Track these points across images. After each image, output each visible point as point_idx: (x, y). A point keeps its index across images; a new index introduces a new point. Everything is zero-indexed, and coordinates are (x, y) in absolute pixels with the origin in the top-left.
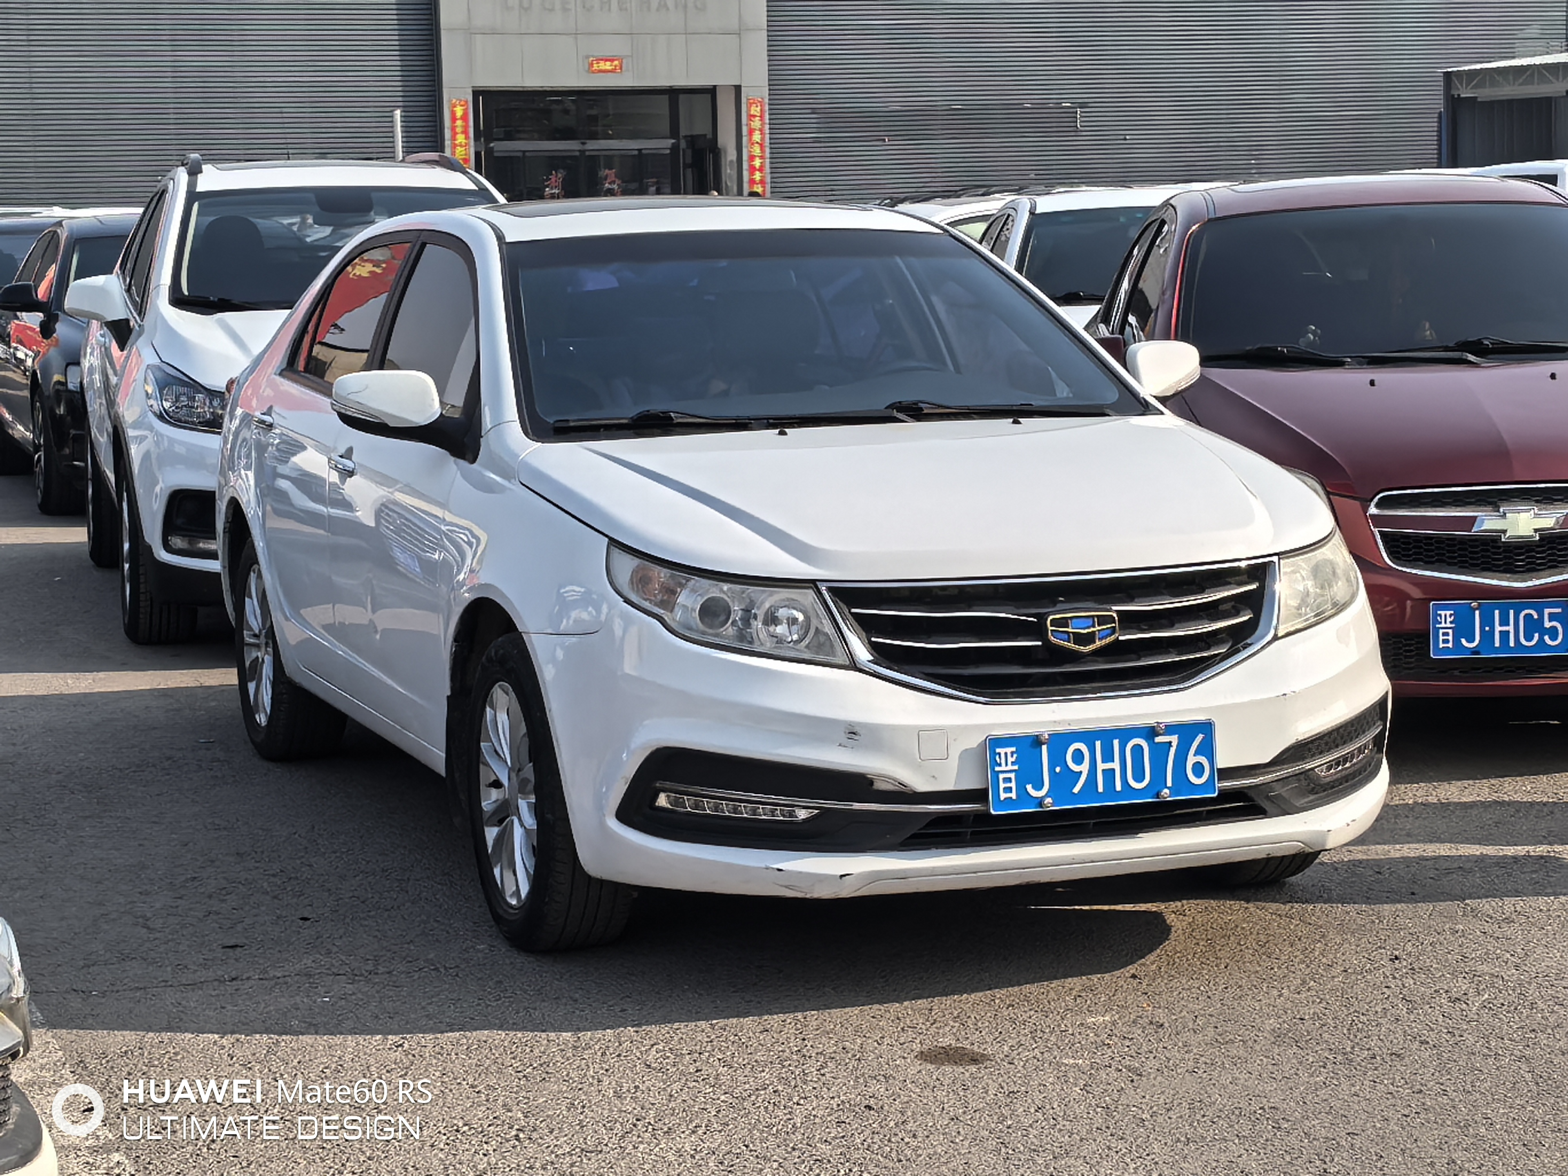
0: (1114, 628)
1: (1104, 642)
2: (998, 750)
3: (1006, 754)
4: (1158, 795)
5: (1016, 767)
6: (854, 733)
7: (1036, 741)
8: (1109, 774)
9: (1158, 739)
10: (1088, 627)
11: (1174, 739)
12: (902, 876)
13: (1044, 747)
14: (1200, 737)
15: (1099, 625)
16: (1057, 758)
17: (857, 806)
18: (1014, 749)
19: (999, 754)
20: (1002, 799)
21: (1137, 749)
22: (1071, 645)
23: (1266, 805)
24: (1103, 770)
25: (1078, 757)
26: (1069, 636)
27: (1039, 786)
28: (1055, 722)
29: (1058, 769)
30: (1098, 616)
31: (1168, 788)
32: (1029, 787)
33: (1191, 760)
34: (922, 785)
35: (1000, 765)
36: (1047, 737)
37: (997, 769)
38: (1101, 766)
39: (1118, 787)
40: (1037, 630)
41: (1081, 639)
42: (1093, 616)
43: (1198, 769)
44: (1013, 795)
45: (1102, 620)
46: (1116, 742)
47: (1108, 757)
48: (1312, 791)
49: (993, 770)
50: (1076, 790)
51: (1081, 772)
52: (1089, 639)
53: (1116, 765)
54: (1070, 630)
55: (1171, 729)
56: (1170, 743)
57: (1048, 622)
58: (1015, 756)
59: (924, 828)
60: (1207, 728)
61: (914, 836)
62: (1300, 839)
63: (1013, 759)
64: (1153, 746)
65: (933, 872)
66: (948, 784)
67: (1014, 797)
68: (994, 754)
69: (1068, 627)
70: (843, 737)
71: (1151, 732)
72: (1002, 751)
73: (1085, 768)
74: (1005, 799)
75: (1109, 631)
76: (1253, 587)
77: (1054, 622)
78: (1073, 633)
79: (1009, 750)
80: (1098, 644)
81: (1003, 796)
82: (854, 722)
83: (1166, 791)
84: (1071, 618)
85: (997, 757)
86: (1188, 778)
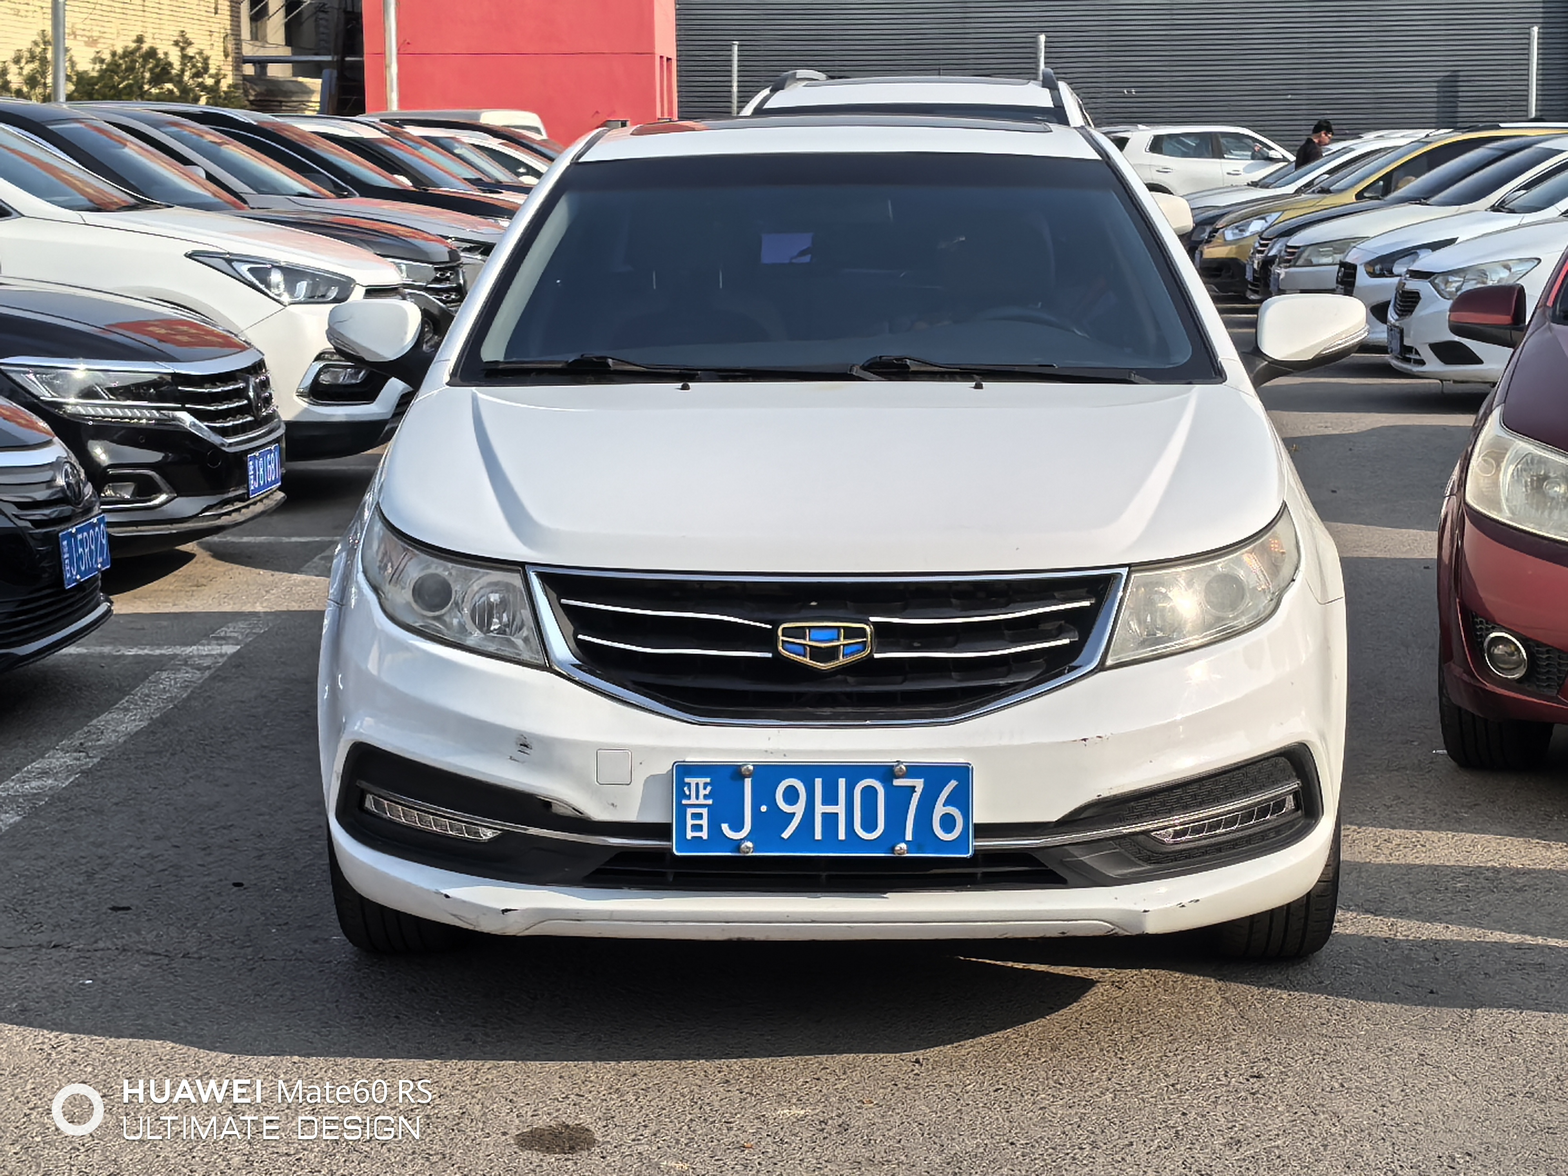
0: (865, 642)
1: (850, 659)
2: (687, 780)
3: (697, 784)
4: (892, 850)
5: (710, 802)
6: (526, 746)
7: (736, 773)
8: (830, 820)
9: (897, 782)
10: (832, 640)
11: (919, 784)
12: (577, 917)
13: (748, 782)
14: (953, 784)
15: (845, 638)
16: (764, 793)
17: (533, 831)
18: (708, 780)
19: (689, 784)
20: (689, 837)
21: (869, 794)
22: (807, 660)
23: (1062, 872)
24: (823, 814)
25: (791, 796)
26: (805, 649)
27: (737, 826)
28: (766, 751)
29: (764, 808)
30: (844, 628)
31: (907, 842)
32: (725, 827)
33: (940, 810)
34: (598, 813)
35: (689, 797)
36: (751, 768)
37: (684, 802)
38: (820, 809)
39: (842, 836)
40: (767, 640)
41: (817, 653)
42: (838, 628)
43: (948, 822)
44: (704, 835)
45: (850, 633)
46: (842, 782)
47: (830, 798)
48: (1148, 860)
49: (679, 803)
50: (786, 835)
51: (794, 814)
52: (831, 654)
53: (840, 809)
54: (807, 642)
55: (914, 771)
56: (914, 787)
57: (780, 632)
58: (709, 788)
59: (608, 863)
60: (962, 773)
61: (598, 871)
62: (1103, 918)
63: (707, 792)
64: (891, 791)
65: (611, 916)
66: (631, 815)
67: (705, 837)
68: (681, 784)
69: (804, 638)
70: (514, 750)
71: (887, 773)
72: (693, 781)
73: (799, 809)
74: (693, 837)
75: (860, 647)
76: (1086, 603)
77: (786, 632)
78: (810, 646)
79: (702, 781)
80: (842, 660)
81: (690, 835)
82: (530, 734)
83: (903, 846)
84: (809, 628)
85: (686, 789)
86: (933, 830)
